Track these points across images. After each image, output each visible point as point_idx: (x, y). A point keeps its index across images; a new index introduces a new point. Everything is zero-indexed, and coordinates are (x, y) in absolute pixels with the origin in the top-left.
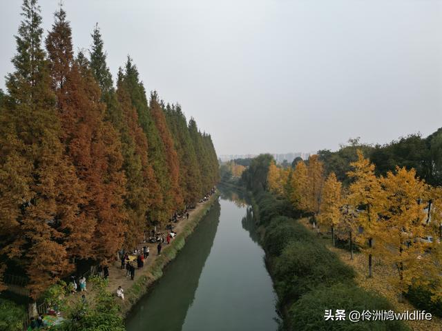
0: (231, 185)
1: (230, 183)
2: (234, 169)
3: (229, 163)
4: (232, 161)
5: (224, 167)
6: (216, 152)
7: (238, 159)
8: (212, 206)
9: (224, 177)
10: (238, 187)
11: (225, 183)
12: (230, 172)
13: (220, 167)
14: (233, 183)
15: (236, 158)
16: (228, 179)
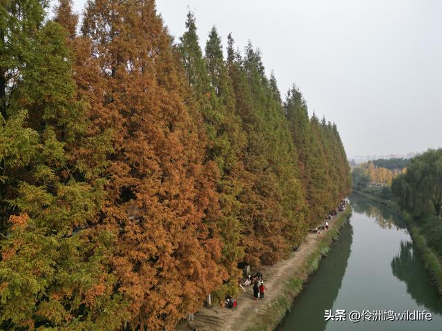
0: (370, 197)
1: (367, 192)
2: (373, 173)
3: (367, 166)
4: (369, 162)
5: (357, 171)
6: (346, 149)
7: (379, 160)
8: (334, 241)
9: (359, 184)
10: (381, 200)
11: (360, 192)
12: (369, 177)
13: (351, 171)
14: (372, 193)
15: (377, 159)
16: (364, 186)
